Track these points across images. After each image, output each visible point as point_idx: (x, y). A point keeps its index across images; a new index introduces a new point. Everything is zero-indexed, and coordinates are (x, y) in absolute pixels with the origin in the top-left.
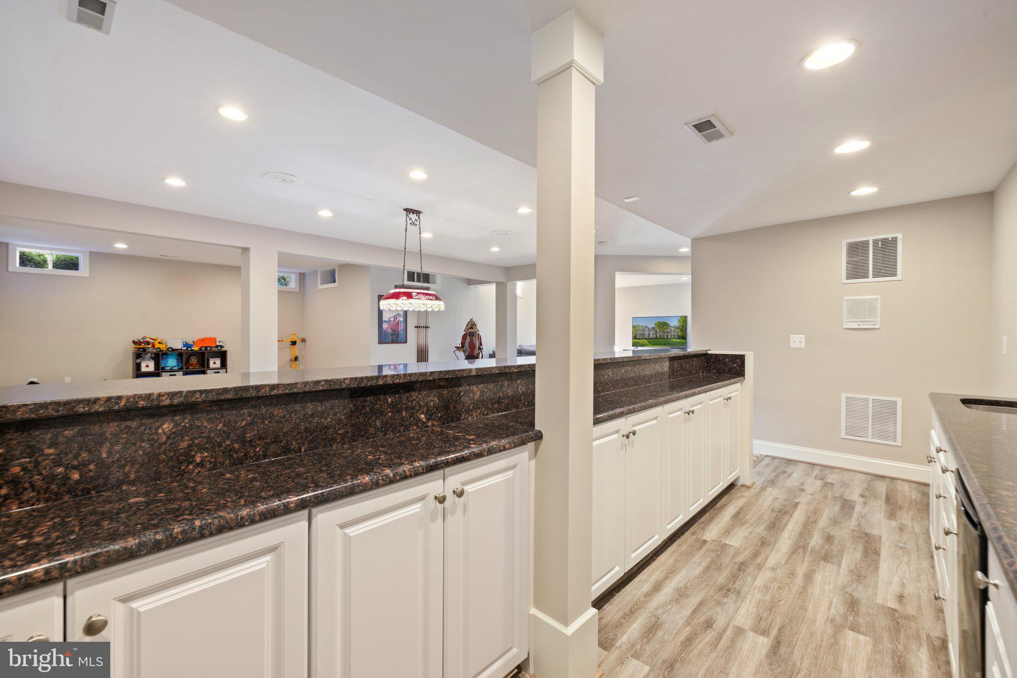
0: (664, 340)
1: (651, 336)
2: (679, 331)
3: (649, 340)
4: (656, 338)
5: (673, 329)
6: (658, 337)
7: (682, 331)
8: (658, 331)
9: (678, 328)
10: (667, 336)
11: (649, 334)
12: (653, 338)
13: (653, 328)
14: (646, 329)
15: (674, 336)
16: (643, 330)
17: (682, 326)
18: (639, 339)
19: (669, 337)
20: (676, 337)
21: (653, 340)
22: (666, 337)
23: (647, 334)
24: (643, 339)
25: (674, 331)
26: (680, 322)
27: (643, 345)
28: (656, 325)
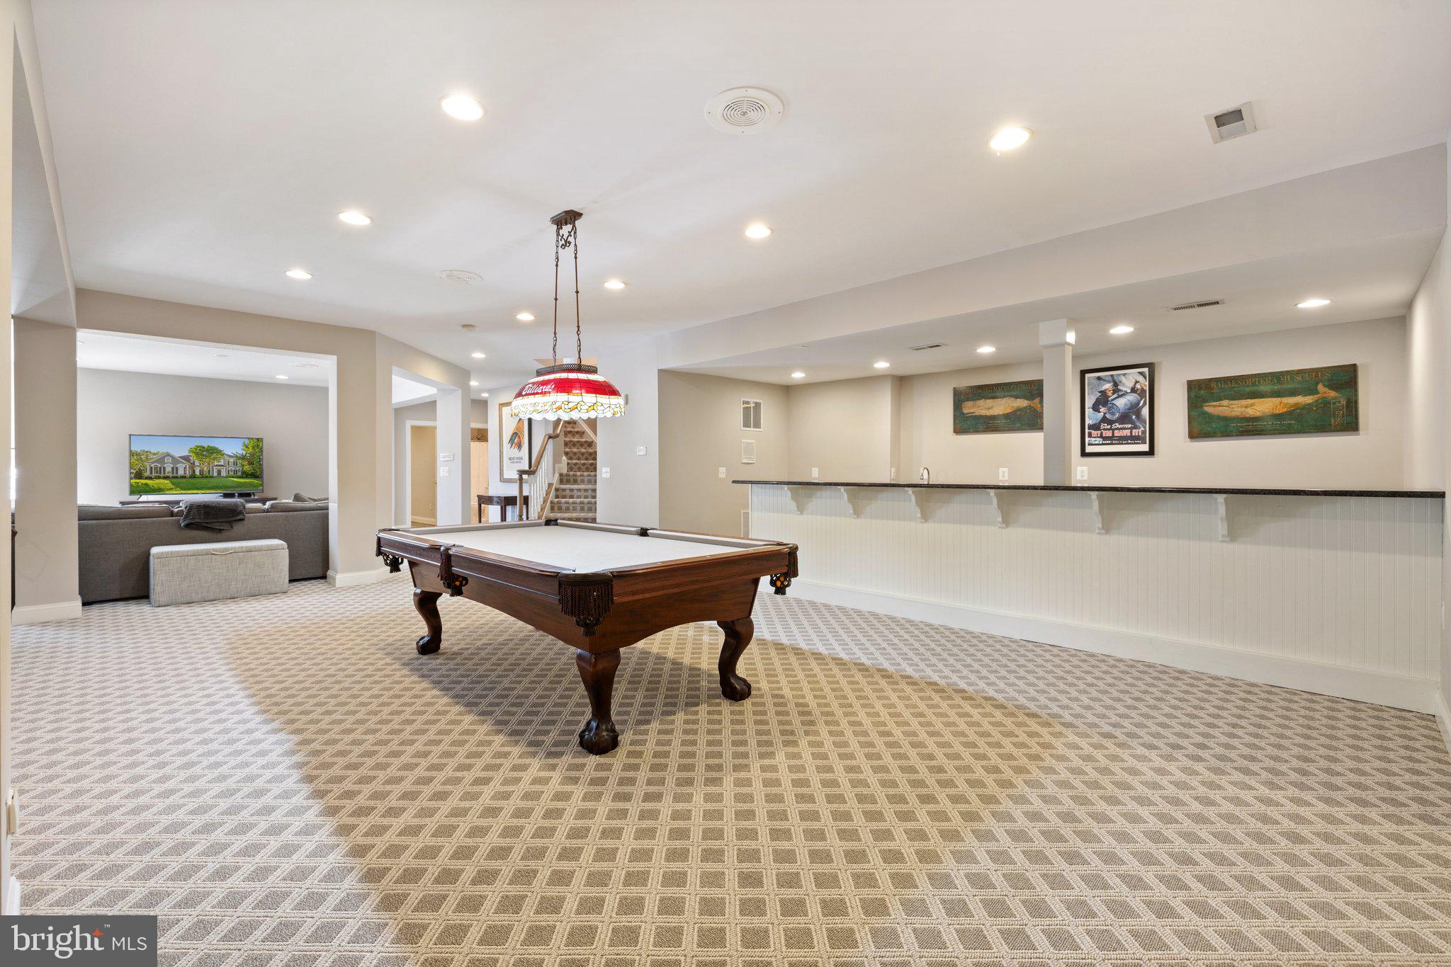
0: (212, 480)
1: (181, 472)
2: (246, 463)
3: (174, 480)
4: (193, 476)
5: (232, 460)
6: (197, 473)
7: (251, 463)
8: (197, 463)
9: (243, 458)
10: (219, 472)
11: (175, 469)
12: (182, 477)
13: (186, 458)
14: (167, 460)
15: (235, 472)
16: (161, 460)
17: (252, 455)
18: (150, 478)
19: (224, 474)
20: (239, 474)
21: (184, 480)
22: (215, 474)
23: (169, 469)
24: (159, 478)
25: (235, 464)
26: (247, 447)
27: (158, 491)
28: (190, 451)
